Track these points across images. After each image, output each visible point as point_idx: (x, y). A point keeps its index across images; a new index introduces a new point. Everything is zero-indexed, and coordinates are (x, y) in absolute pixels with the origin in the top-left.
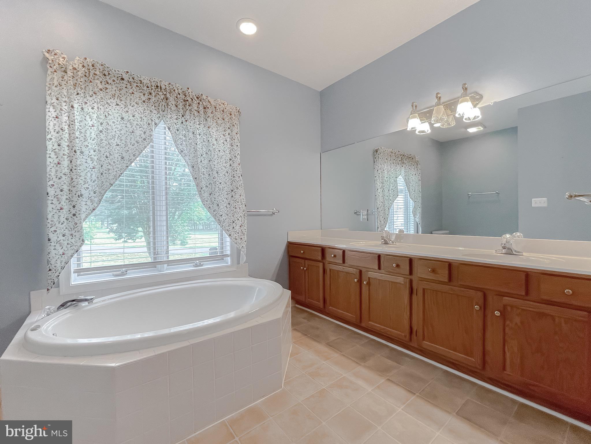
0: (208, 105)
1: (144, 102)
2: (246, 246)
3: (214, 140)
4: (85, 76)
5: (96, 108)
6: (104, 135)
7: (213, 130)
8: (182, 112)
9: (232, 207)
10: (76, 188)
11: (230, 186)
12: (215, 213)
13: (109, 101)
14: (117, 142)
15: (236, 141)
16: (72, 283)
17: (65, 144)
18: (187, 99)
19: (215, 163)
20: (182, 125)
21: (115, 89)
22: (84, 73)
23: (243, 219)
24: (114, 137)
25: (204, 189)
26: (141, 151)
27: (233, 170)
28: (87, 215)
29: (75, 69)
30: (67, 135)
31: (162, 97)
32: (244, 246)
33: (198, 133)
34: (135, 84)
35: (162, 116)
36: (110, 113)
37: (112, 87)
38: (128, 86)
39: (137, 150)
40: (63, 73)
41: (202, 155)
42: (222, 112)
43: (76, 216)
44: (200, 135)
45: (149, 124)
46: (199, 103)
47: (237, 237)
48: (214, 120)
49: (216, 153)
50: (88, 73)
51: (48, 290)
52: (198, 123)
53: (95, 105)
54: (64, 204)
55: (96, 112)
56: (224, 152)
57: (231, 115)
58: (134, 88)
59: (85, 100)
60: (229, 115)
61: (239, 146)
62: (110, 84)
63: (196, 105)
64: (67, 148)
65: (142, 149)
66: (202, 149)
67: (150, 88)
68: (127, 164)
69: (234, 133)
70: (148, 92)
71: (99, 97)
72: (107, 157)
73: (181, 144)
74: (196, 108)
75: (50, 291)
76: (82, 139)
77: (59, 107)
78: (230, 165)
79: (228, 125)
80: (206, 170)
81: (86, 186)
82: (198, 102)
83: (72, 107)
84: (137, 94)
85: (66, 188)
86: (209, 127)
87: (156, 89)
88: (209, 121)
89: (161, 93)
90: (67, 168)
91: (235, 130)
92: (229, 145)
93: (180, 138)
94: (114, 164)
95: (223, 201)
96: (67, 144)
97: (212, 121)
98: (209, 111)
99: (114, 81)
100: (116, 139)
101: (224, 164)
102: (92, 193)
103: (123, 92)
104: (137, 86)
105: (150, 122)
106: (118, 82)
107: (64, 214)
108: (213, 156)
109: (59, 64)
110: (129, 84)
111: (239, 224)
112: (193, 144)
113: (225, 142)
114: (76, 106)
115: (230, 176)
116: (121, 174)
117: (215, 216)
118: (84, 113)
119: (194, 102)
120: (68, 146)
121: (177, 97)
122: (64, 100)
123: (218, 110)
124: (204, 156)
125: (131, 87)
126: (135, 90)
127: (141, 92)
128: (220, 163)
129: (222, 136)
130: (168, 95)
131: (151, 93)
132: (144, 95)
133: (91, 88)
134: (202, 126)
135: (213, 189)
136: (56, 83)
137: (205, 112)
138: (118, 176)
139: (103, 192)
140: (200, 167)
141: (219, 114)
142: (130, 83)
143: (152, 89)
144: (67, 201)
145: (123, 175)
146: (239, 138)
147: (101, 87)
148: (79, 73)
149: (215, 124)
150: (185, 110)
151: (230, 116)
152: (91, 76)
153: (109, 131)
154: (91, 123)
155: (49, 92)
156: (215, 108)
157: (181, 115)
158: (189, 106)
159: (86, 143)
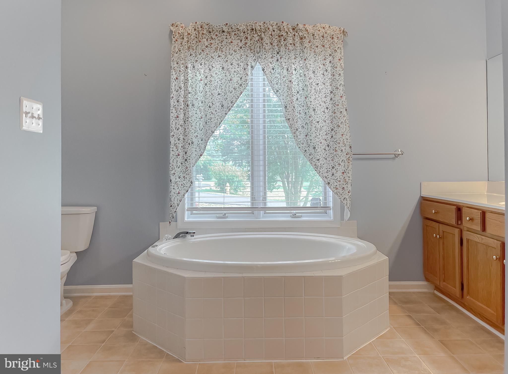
0: (305, 35)
1: (241, 48)
2: (350, 197)
3: (311, 72)
4: (196, 37)
5: (203, 64)
6: (208, 87)
7: (311, 62)
8: (277, 49)
9: (332, 149)
10: (187, 137)
11: (330, 124)
12: (311, 157)
13: (213, 55)
14: (218, 92)
15: (338, 69)
16: (186, 220)
17: (181, 100)
18: (281, 35)
19: (312, 100)
20: (278, 63)
21: (217, 42)
22: (195, 36)
23: (347, 164)
24: (216, 87)
25: (299, 130)
26: (237, 98)
27: (334, 104)
28: (196, 160)
29: (189, 34)
30: (183, 93)
31: (257, 38)
32: (347, 197)
33: (294, 69)
34: (233, 33)
35: (258, 58)
36: (214, 65)
37: (215, 41)
38: (228, 37)
39: (234, 96)
40: (182, 40)
41: (298, 92)
42: (322, 38)
43: (187, 161)
44: (295, 70)
45: (245, 69)
46: (294, 35)
47: (338, 186)
48: (312, 49)
49: (314, 88)
50: (198, 34)
51: (170, 223)
52: (294, 57)
53: (203, 61)
54: (180, 151)
55: (203, 67)
56: (324, 84)
57: (333, 38)
58: (232, 37)
59: (196, 59)
60: (330, 39)
61: (342, 75)
62: (214, 39)
63: (291, 38)
64: (183, 103)
65: (239, 95)
66: (298, 85)
67: (246, 33)
68: (226, 111)
69: (336, 60)
70: (244, 37)
71: (205, 54)
72: (210, 107)
73: (277, 84)
74: (291, 42)
75: (171, 224)
76: (193, 93)
77: (178, 69)
78: (331, 99)
79: (329, 52)
80: (303, 108)
81: (196, 134)
82: (293, 33)
83: (187, 67)
84: (235, 42)
85: (181, 137)
86: (305, 59)
87: (252, 32)
88: (306, 52)
89: (256, 35)
90: (183, 120)
91: (338, 55)
92: (330, 75)
93: (276, 77)
94: (215, 113)
95: (321, 143)
96: (183, 99)
97: (309, 51)
98: (306, 41)
99: (216, 35)
100: (218, 89)
101: (323, 99)
102: (200, 140)
103: (224, 43)
104: (235, 34)
105: (246, 66)
106: (220, 35)
107: (180, 159)
108: (309, 91)
109: (179, 33)
110: (228, 35)
111: (341, 170)
112: (287, 81)
113: (325, 72)
114: (189, 65)
115: (331, 112)
116: (221, 121)
117: (311, 160)
118: (195, 71)
119: (289, 35)
120: (183, 101)
121: (271, 35)
122: (182, 62)
123: (317, 37)
124: (300, 92)
125: (230, 37)
126: (234, 39)
127: (239, 39)
128: (318, 99)
129: (321, 66)
130: (263, 35)
131: (247, 38)
132: (241, 41)
133: (200, 47)
134: (298, 59)
135: (309, 130)
136: (177, 50)
137: (302, 43)
138: (218, 124)
139: (207, 139)
140: (296, 106)
141: (317, 42)
142: (229, 33)
143: (248, 33)
144: (182, 148)
145: (222, 122)
146: (343, 65)
147: (206, 44)
148: (192, 36)
149: (313, 54)
150: (280, 46)
151: (332, 41)
152: (200, 37)
153: (212, 83)
154: (200, 78)
155: (172, 59)
156: (313, 35)
157: (276, 53)
158: (284, 40)
159: (196, 97)
